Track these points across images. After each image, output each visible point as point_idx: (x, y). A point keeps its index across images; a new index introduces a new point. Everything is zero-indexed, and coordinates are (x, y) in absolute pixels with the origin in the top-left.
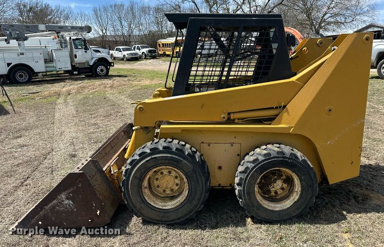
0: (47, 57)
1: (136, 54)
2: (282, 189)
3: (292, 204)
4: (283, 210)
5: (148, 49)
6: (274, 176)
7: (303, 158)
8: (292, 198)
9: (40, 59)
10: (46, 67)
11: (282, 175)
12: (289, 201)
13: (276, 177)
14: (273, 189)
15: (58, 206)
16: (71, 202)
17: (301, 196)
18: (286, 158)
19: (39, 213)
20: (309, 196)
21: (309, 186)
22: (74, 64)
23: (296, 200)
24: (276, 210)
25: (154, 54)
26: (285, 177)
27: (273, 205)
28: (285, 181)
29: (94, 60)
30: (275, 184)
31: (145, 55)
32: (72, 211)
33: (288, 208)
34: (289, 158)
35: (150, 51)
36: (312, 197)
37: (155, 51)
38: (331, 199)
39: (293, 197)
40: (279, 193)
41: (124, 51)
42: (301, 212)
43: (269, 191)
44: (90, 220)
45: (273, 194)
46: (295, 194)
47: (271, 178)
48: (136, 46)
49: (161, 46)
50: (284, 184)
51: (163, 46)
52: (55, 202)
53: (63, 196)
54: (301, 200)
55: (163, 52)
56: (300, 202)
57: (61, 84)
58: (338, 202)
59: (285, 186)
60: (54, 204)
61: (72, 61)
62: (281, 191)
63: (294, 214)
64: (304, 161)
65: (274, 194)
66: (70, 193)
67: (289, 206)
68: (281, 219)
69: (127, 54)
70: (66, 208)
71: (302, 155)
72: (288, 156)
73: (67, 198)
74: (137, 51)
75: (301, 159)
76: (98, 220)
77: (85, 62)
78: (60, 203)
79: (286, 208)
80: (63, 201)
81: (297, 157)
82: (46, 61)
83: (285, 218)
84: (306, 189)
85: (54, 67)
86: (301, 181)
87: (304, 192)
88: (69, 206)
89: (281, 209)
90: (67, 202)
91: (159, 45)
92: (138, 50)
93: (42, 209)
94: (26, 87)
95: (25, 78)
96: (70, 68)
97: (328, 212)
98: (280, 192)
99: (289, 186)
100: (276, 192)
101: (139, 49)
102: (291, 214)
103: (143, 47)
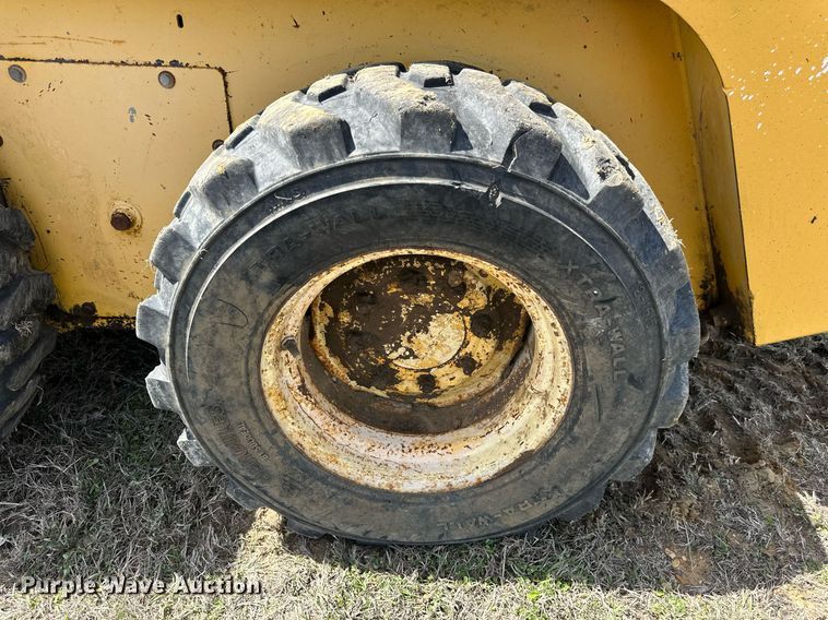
2: (467, 363)
3: (506, 461)
4: (453, 494)
6: (414, 293)
7: (618, 177)
8: (511, 427)
11: (462, 289)
12: (492, 439)
13: (424, 298)
14: (411, 363)
17: (567, 426)
18: (475, 169)
20: (622, 435)
21: (632, 379)
23: (532, 443)
24: (406, 487)
26: (481, 302)
27: (397, 458)
28: (482, 324)
30: (421, 336)
33: (480, 484)
34: (500, 177)
36: (636, 439)
38: (731, 388)
39: (519, 424)
40: (444, 383)
42: (559, 509)
43: (387, 375)
45: (409, 385)
46: (530, 408)
47: (395, 302)
50: (473, 339)
54: (563, 451)
56: (554, 462)
58: (767, 410)
59: (481, 347)
62: (459, 374)
63: (514, 520)
64: (622, 201)
65: (415, 389)
67: (487, 472)
68: (432, 537)
71: (611, 150)
72: (495, 159)
75: (595, 186)
79: (472, 479)
81: (563, 170)
83: (458, 535)
84: (610, 394)
86: (576, 342)
87: (589, 410)
89: (441, 485)
97: (712, 486)
98: (450, 379)
99: (510, 345)
100: (427, 381)
102: (491, 519)
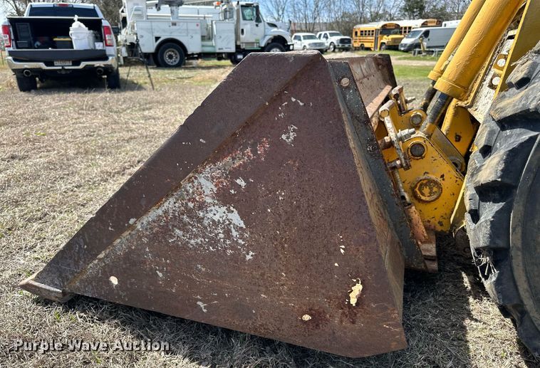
0: (205, 34)
1: (322, 44)
5: (339, 37)
9: (196, 33)
10: (203, 46)
15: (183, 227)
16: (236, 218)
19: (111, 243)
22: (238, 43)
25: (347, 45)
29: (268, 38)
31: (335, 48)
32: (237, 259)
35: (342, 41)
37: (349, 41)
41: (304, 39)
44: (307, 317)
48: (323, 33)
49: (359, 34)
51: (362, 34)
52: (170, 204)
53: (205, 183)
55: (360, 44)
57: (219, 70)
60: (166, 212)
61: (237, 38)
66: (235, 174)
69: (309, 45)
70: (213, 241)
73: (224, 197)
74: (323, 40)
76: (346, 323)
77: (254, 41)
78: (190, 212)
80: (202, 206)
82: (203, 38)
85: (212, 46)
88: (228, 233)
90: (218, 213)
91: (356, 33)
92: (325, 39)
93: (120, 229)
94: (175, 71)
95: (176, 60)
96: (233, 50)
101: (327, 38)
103: (332, 35)
